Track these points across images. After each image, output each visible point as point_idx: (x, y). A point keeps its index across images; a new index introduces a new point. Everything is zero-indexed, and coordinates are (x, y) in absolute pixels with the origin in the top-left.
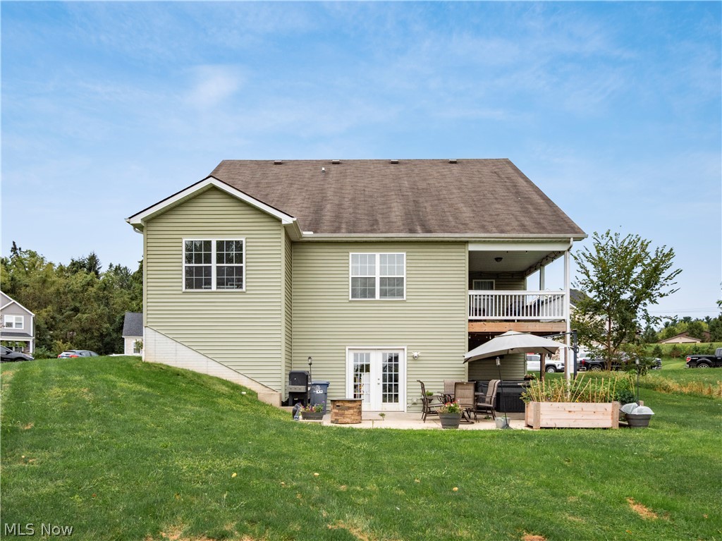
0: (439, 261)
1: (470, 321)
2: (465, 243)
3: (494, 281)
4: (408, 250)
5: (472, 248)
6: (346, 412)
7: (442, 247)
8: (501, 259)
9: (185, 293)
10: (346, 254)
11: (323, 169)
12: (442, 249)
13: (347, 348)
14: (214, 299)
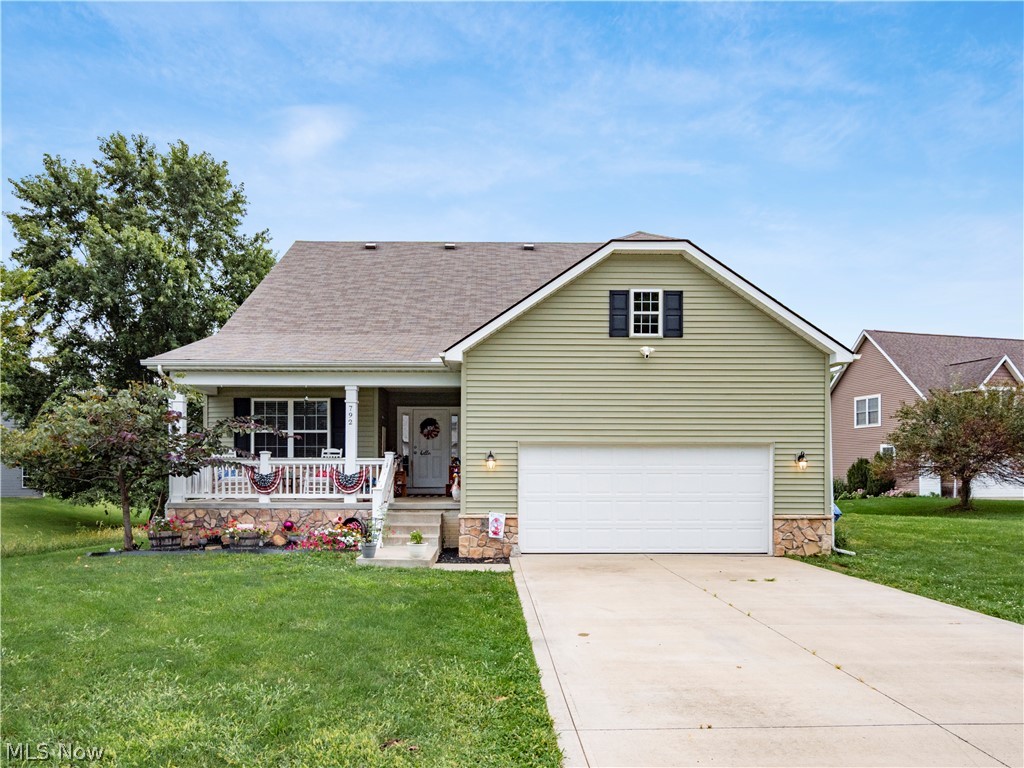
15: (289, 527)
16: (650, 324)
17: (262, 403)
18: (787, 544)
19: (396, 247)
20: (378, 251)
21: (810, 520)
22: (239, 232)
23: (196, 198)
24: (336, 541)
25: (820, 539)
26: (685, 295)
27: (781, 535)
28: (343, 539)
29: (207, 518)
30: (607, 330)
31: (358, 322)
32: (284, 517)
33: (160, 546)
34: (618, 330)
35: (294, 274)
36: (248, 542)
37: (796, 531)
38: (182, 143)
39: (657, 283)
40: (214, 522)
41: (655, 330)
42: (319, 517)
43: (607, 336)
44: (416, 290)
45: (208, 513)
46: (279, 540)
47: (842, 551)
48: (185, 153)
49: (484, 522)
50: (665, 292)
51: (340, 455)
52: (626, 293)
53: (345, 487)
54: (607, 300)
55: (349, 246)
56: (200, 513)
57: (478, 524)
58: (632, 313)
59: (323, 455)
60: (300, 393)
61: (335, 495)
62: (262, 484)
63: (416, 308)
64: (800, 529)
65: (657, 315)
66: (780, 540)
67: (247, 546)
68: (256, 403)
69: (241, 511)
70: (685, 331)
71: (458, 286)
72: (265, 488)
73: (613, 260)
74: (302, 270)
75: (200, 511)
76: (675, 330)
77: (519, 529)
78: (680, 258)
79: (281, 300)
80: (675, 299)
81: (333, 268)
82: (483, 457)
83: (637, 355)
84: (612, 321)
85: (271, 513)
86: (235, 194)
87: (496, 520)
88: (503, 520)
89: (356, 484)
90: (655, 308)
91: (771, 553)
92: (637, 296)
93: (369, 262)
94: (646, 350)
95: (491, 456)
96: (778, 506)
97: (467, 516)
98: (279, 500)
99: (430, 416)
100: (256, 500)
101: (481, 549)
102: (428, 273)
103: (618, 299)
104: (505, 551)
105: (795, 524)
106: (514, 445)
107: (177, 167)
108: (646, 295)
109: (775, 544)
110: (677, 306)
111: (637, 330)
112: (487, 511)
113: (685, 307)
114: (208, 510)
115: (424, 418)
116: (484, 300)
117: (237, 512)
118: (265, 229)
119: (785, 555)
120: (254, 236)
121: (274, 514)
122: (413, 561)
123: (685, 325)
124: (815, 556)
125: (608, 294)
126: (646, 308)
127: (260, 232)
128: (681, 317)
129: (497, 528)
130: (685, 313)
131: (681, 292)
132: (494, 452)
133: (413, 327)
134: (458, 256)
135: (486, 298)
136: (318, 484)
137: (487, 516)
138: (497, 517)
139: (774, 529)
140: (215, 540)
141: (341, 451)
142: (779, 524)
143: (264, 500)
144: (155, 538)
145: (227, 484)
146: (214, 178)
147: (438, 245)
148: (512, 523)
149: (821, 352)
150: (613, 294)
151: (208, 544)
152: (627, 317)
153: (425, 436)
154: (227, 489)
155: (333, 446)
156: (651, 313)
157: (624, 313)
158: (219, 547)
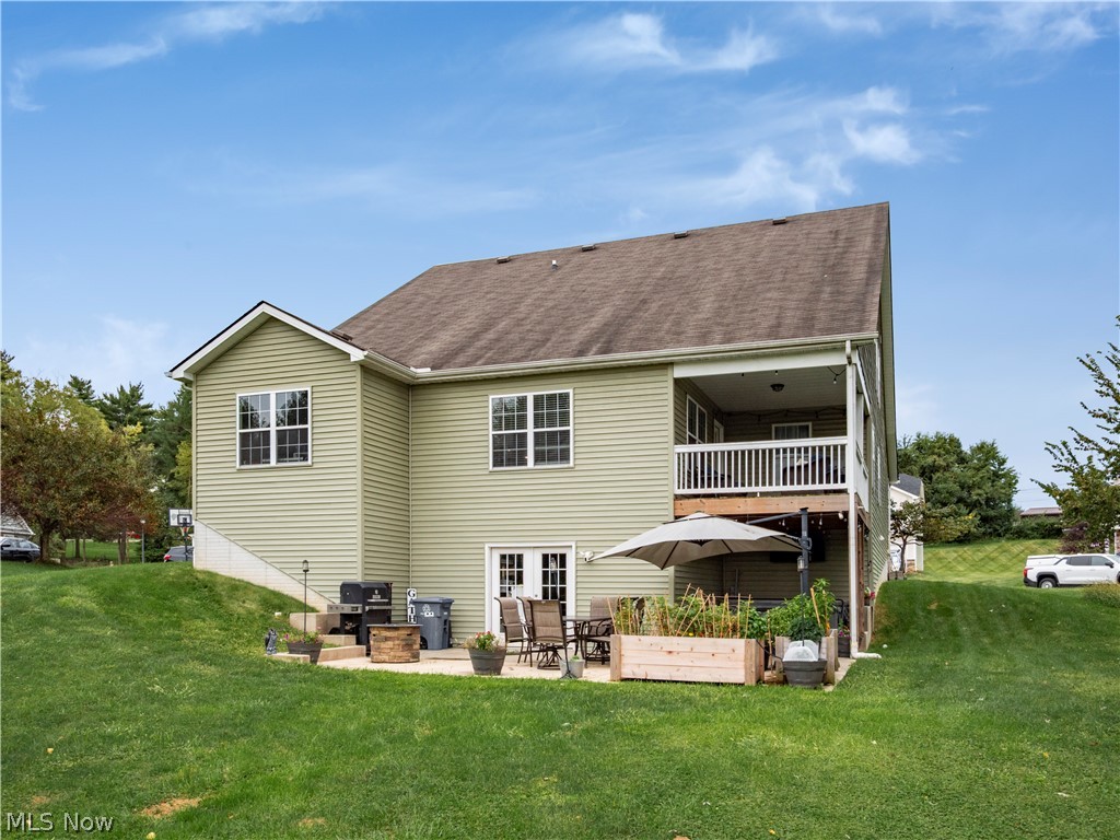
0: (626, 400)
1: (677, 497)
2: (670, 365)
3: (810, 424)
4: (576, 385)
5: (681, 372)
6: (383, 645)
7: (630, 375)
8: (782, 386)
9: (240, 471)
10: (484, 399)
11: (554, 262)
12: (631, 378)
13: (487, 546)
14: (275, 477)
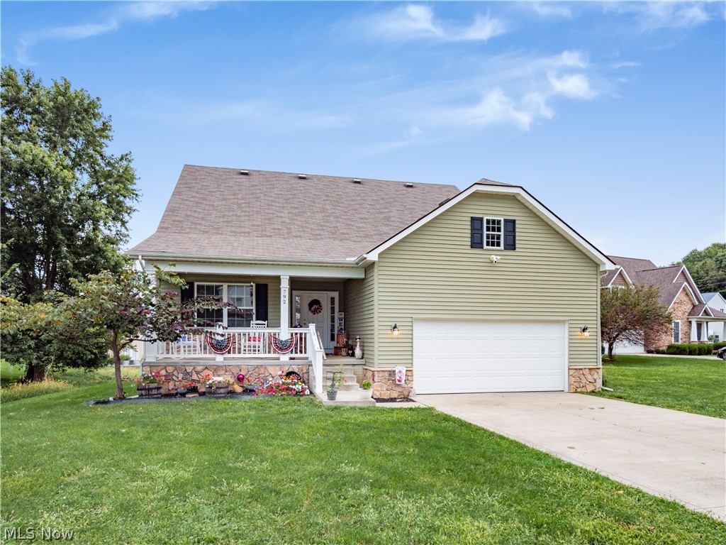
15: (240, 379)
16: (496, 240)
17: (203, 286)
18: (576, 384)
19: (262, 175)
20: (251, 177)
21: (590, 369)
22: (107, 152)
23: (75, 124)
24: (288, 389)
25: (595, 380)
26: (517, 222)
27: (573, 379)
28: (294, 387)
29: (175, 373)
30: (469, 244)
31: (260, 229)
32: (236, 371)
33: (149, 395)
34: (477, 244)
35: (195, 190)
36: (222, 391)
37: (582, 377)
38: (65, 80)
39: (499, 213)
40: (181, 376)
41: (498, 244)
42: (262, 371)
43: (469, 247)
44: (292, 207)
45: (176, 369)
46: (238, 389)
47: (607, 388)
48: (67, 88)
49: (392, 373)
50: (505, 220)
51: (266, 326)
52: (481, 219)
53: (281, 349)
54: (469, 223)
55: (227, 171)
56: (170, 369)
57: (387, 374)
58: (485, 233)
59: (251, 325)
60: (247, 280)
61: (272, 355)
62: (219, 348)
63: (297, 220)
64: (584, 375)
65: (500, 235)
66: (572, 382)
67: (221, 394)
68: (198, 286)
69: (202, 367)
70: (517, 246)
71: (320, 205)
72: (221, 350)
73: (474, 197)
74: (200, 187)
75: (170, 368)
76: (511, 246)
77: (414, 377)
78: (513, 198)
79: (194, 209)
80: (511, 224)
81: (222, 187)
82: (389, 328)
83: (488, 261)
84: (472, 238)
85: (226, 369)
86: (104, 124)
87: (400, 372)
88: (404, 372)
89: (289, 347)
90: (499, 230)
91: (566, 390)
92: (488, 221)
93: (248, 184)
94: (494, 258)
95: (395, 327)
96: (571, 360)
97: (379, 369)
98: (229, 359)
99: (316, 298)
100: (214, 359)
101: (389, 392)
102: (295, 195)
103: (476, 222)
104: (406, 393)
105: (581, 372)
106: (410, 320)
107: (60, 98)
108: (494, 222)
109: (570, 385)
110: (512, 229)
111: (488, 245)
112: (394, 365)
113: (517, 230)
114: (176, 366)
115: (311, 299)
116: (343, 217)
117: (199, 368)
118: (128, 152)
119: (576, 392)
120: (120, 157)
121: (228, 369)
122: (364, 402)
123: (517, 242)
124: (593, 392)
125: (470, 219)
126: (494, 230)
127: (125, 153)
128: (514, 237)
129: (400, 377)
130: (517, 234)
131: (515, 220)
132: (398, 324)
133: (302, 234)
134: (310, 184)
135: (344, 215)
136: (255, 347)
137: (394, 369)
138: (401, 369)
139: (569, 375)
140: (194, 390)
141: (266, 323)
142: (572, 372)
143: (219, 358)
144: (145, 389)
145: (184, 347)
146: (89, 110)
147: (292, 175)
148: (409, 373)
149: (595, 263)
150: (473, 219)
151: (187, 393)
152: (482, 235)
153: (312, 312)
154: (185, 351)
155: (257, 319)
156: (496, 233)
157: (480, 232)
158: (197, 395)
